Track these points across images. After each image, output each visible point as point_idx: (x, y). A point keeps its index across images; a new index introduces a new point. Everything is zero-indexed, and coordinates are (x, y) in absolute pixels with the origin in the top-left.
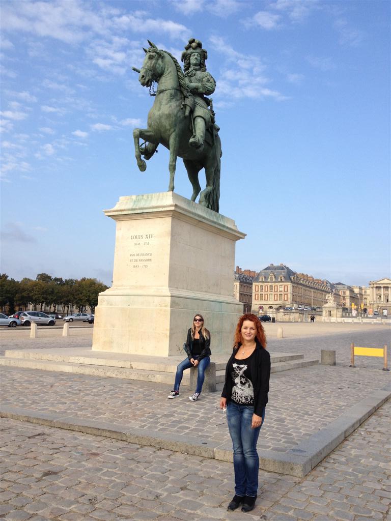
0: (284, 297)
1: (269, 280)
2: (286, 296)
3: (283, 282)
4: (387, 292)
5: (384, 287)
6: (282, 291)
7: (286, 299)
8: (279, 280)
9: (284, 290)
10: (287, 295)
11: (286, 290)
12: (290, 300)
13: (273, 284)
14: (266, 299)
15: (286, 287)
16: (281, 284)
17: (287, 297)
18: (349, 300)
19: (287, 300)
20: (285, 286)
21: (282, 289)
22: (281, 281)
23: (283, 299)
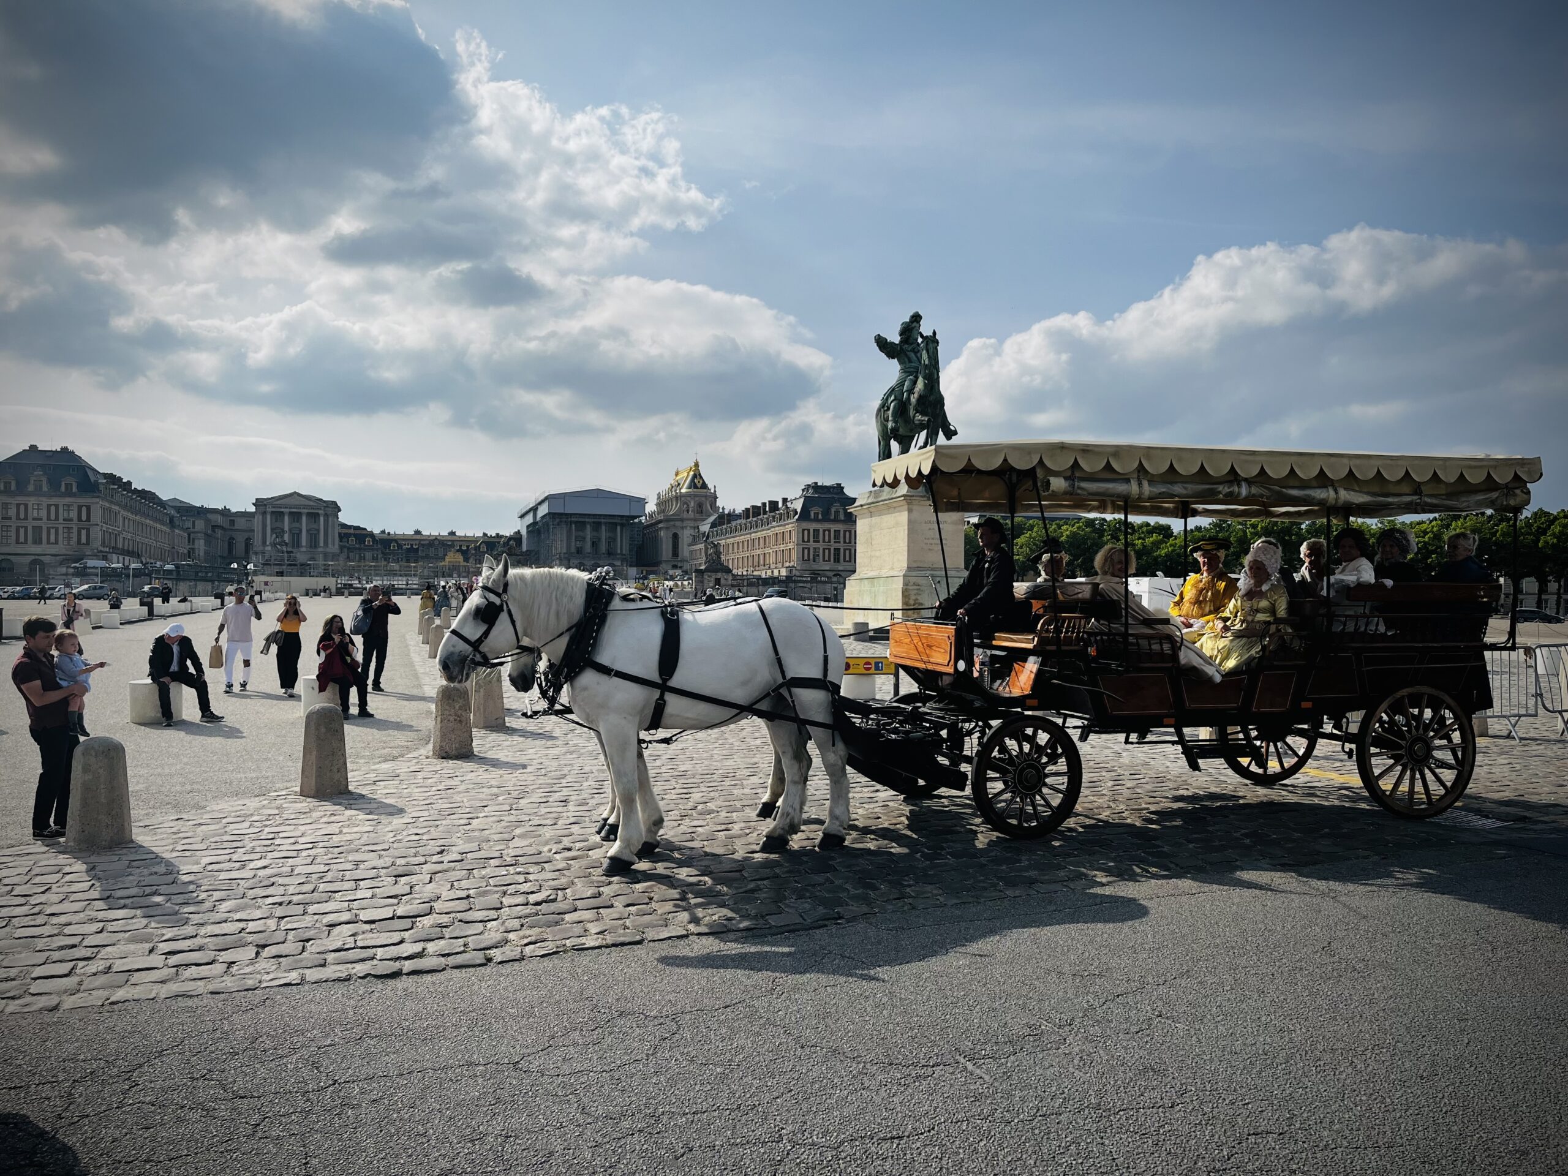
0: (79, 534)
1: (31, 488)
2: (84, 532)
3: (74, 495)
4: (296, 525)
5: (291, 513)
6: (71, 520)
7: (84, 540)
8: (63, 489)
9: (80, 519)
10: (88, 530)
11: (84, 518)
12: (97, 544)
13: (44, 499)
14: (22, 539)
15: (84, 509)
16: (68, 500)
17: (88, 536)
18: (202, 542)
19: (88, 543)
20: (80, 508)
21: (73, 514)
22: (69, 493)
23: (75, 539)
